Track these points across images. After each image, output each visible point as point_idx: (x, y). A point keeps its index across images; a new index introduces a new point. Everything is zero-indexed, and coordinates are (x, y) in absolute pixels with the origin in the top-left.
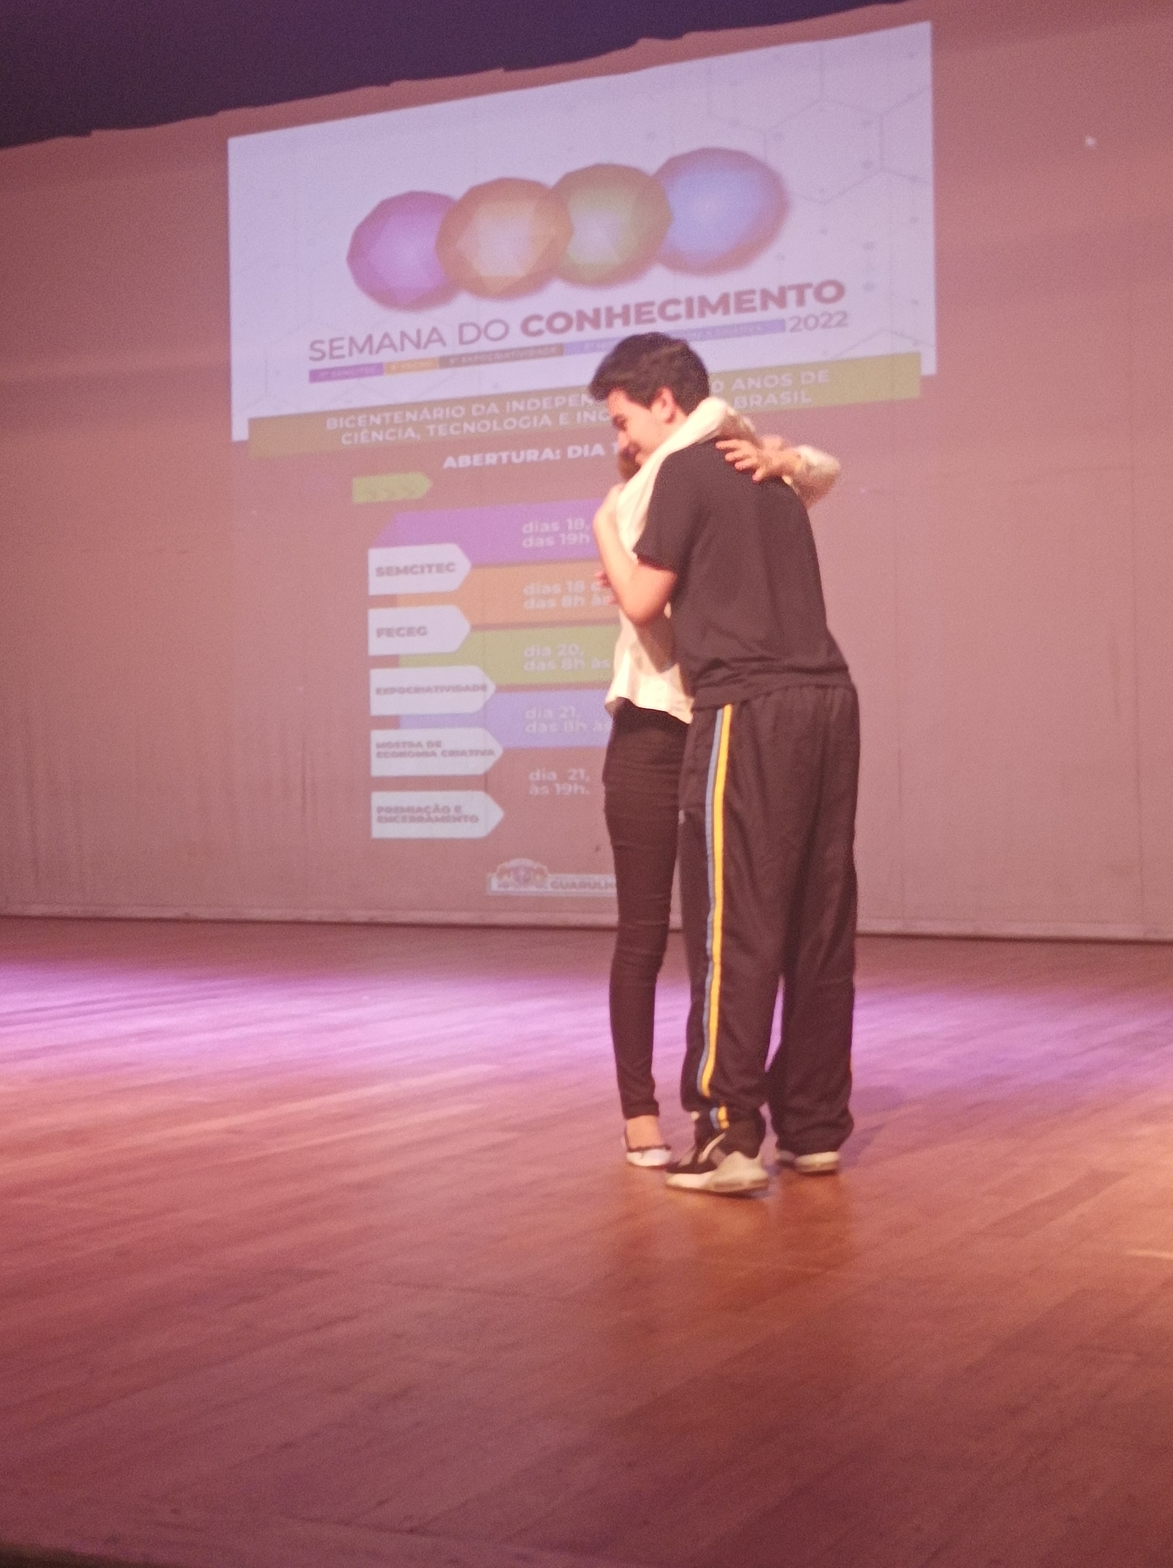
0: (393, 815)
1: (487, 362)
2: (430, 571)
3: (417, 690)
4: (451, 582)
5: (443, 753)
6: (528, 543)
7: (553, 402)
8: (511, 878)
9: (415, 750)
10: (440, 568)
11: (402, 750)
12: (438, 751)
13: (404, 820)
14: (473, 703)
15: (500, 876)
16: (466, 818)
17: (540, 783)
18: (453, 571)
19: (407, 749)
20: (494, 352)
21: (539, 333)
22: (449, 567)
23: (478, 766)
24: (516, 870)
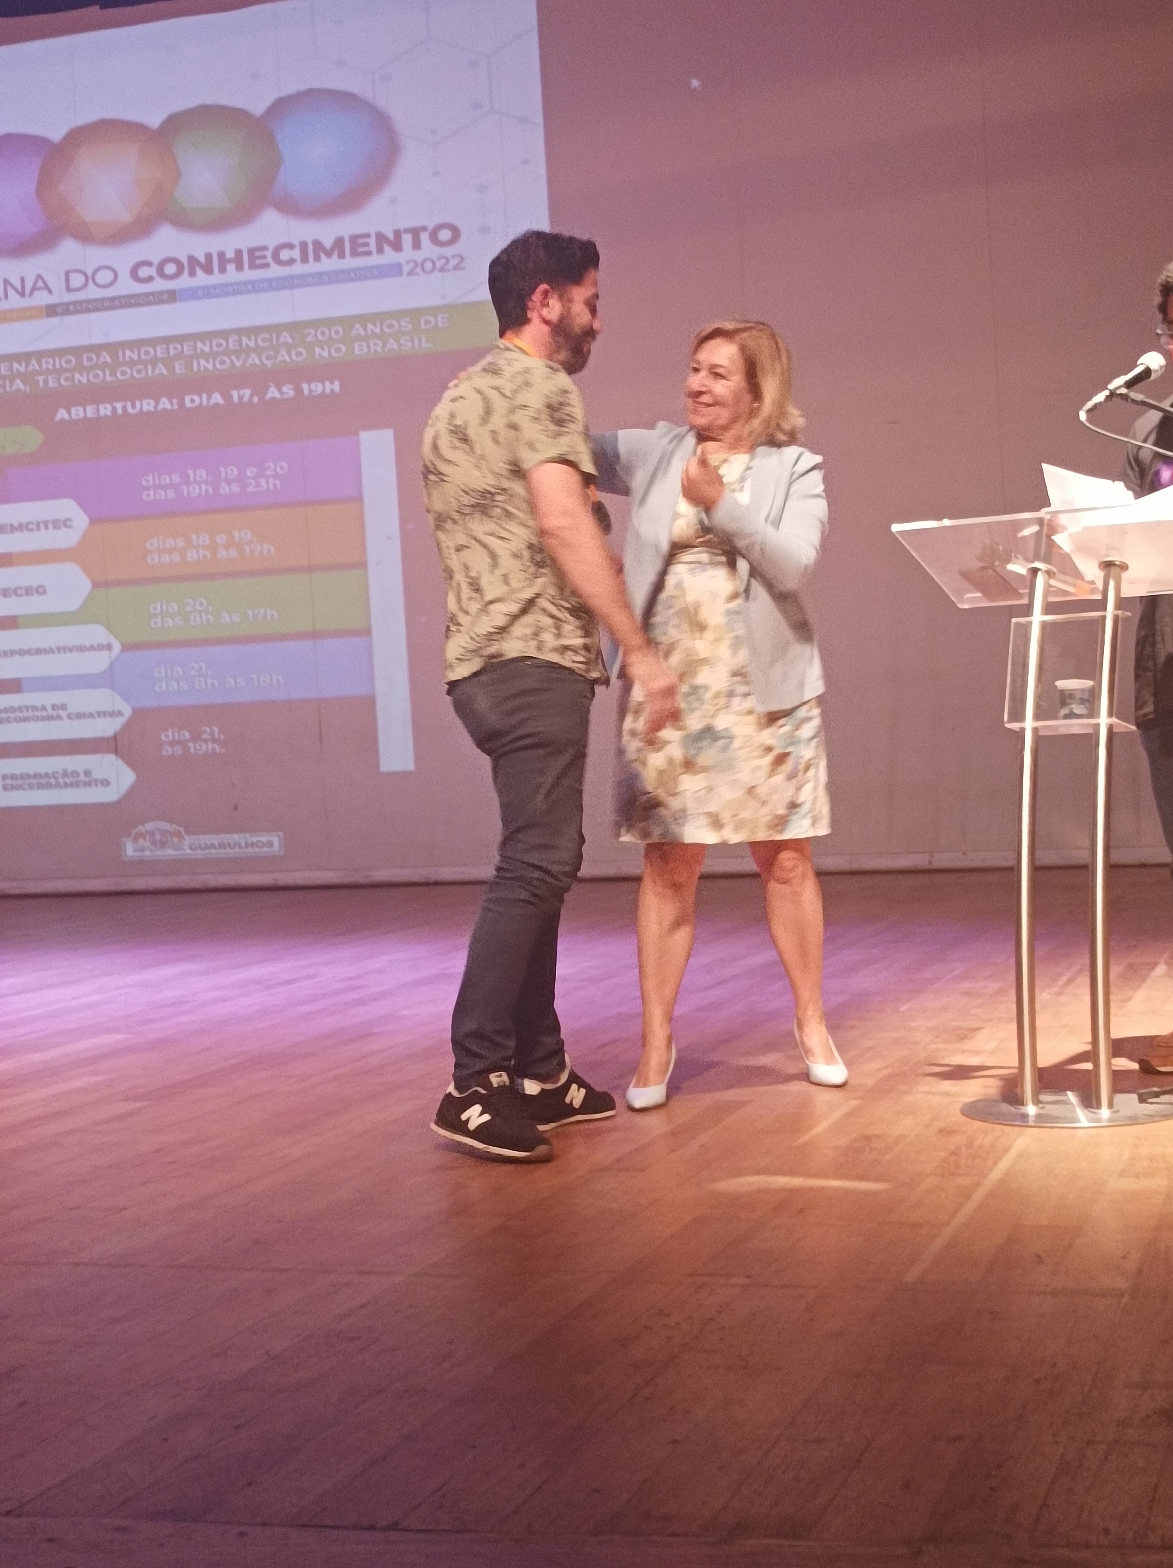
0: (19, 782)
1: (97, 310)
2: (46, 528)
3: (39, 651)
4: (68, 539)
5: (69, 716)
6: (148, 495)
7: (168, 350)
8: (148, 841)
9: (39, 714)
10: (57, 524)
11: (25, 714)
12: (63, 714)
13: (31, 787)
14: (98, 662)
15: (135, 839)
16: (96, 782)
17: (172, 744)
18: (70, 527)
19: (31, 713)
20: (103, 300)
21: (150, 279)
22: (66, 523)
23: (107, 728)
24: (152, 833)
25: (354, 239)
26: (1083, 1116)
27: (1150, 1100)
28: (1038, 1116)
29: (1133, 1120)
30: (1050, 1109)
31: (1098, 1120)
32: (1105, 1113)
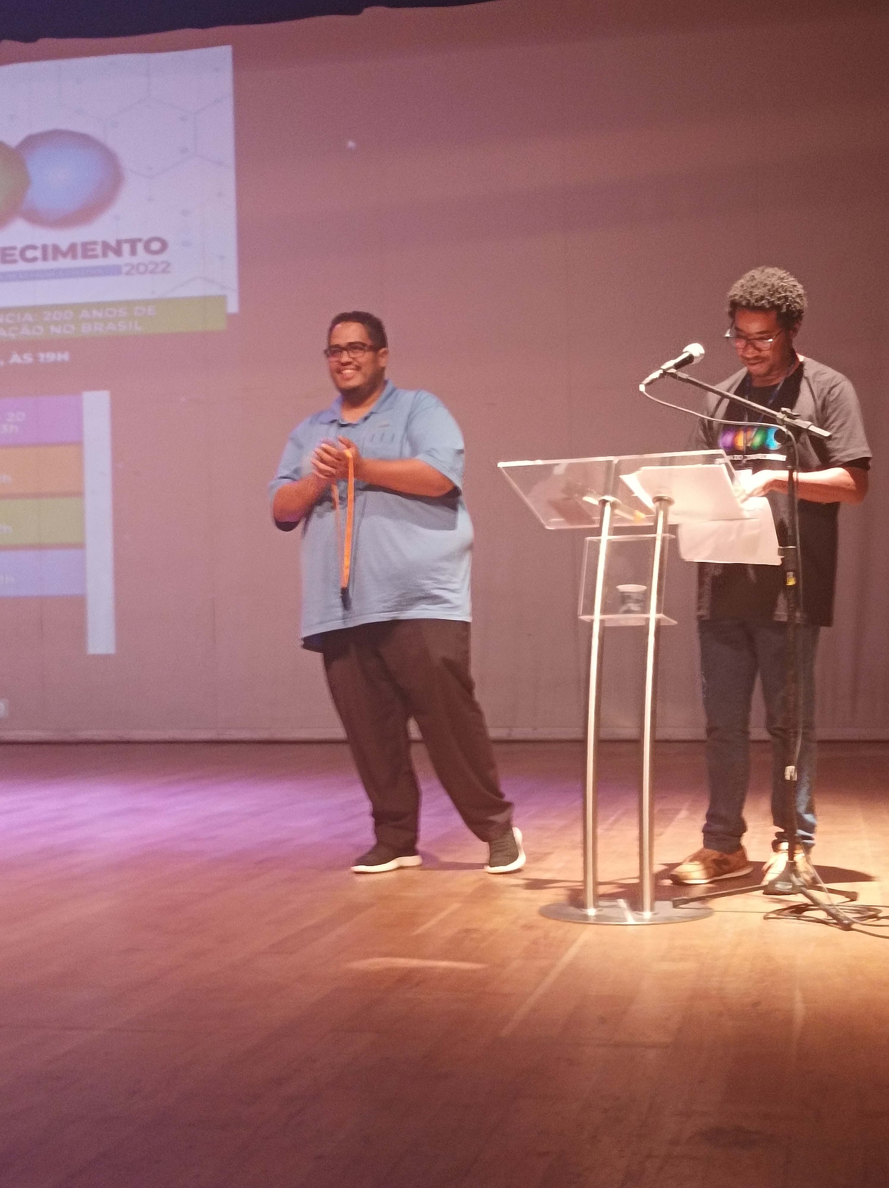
25: (85, 245)
26: (630, 917)
27: (681, 906)
28: (597, 917)
29: (669, 921)
30: (606, 912)
31: (643, 920)
32: (647, 914)
